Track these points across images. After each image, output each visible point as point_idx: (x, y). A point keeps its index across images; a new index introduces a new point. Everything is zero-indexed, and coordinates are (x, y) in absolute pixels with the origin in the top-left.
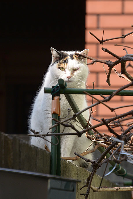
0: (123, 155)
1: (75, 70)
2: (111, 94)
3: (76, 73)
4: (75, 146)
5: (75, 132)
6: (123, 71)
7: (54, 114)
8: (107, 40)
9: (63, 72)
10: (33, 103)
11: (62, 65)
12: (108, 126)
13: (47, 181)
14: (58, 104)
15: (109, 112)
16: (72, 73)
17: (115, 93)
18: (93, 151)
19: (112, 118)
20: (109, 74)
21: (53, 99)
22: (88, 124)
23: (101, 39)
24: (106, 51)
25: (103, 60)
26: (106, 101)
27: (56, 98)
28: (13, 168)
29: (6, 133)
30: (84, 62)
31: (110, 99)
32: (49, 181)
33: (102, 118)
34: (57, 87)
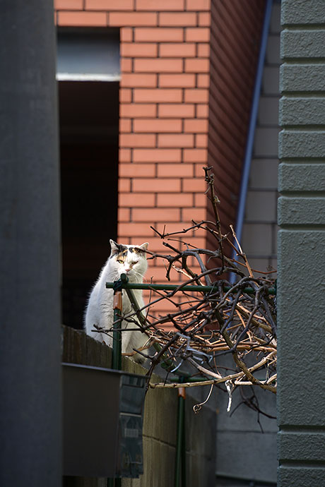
0: (189, 351)
1: (134, 263)
2: (174, 289)
3: (135, 266)
4: (131, 342)
5: (139, 327)
6: (184, 266)
7: (116, 309)
8: (168, 235)
9: (122, 265)
10: (88, 298)
11: (121, 258)
12: (174, 321)
13: (119, 378)
14: (120, 299)
15: (174, 307)
16: (131, 267)
17: (178, 288)
18: (149, 347)
19: (176, 313)
20: (169, 269)
21: (114, 294)
22: (146, 320)
23: (162, 234)
24: (167, 245)
25: (163, 254)
26: (169, 296)
27: (118, 293)
28: (81, 364)
29: (75, 328)
30: (144, 255)
31: (173, 293)
32: (122, 377)
33: (168, 313)
34: (119, 282)
